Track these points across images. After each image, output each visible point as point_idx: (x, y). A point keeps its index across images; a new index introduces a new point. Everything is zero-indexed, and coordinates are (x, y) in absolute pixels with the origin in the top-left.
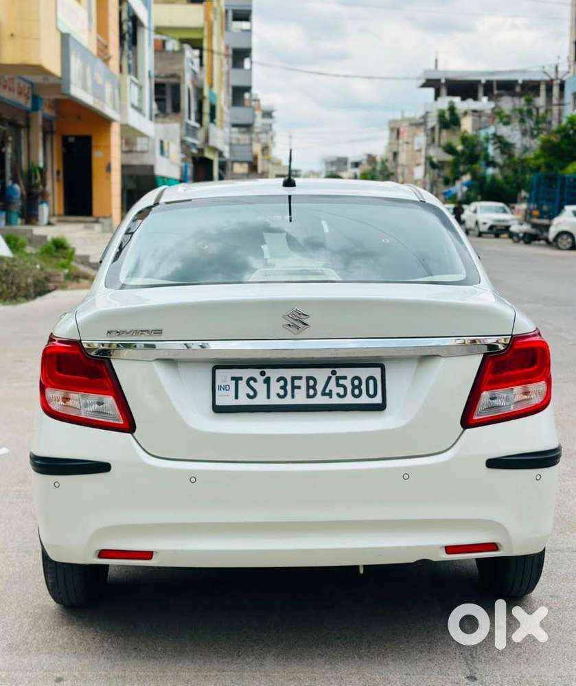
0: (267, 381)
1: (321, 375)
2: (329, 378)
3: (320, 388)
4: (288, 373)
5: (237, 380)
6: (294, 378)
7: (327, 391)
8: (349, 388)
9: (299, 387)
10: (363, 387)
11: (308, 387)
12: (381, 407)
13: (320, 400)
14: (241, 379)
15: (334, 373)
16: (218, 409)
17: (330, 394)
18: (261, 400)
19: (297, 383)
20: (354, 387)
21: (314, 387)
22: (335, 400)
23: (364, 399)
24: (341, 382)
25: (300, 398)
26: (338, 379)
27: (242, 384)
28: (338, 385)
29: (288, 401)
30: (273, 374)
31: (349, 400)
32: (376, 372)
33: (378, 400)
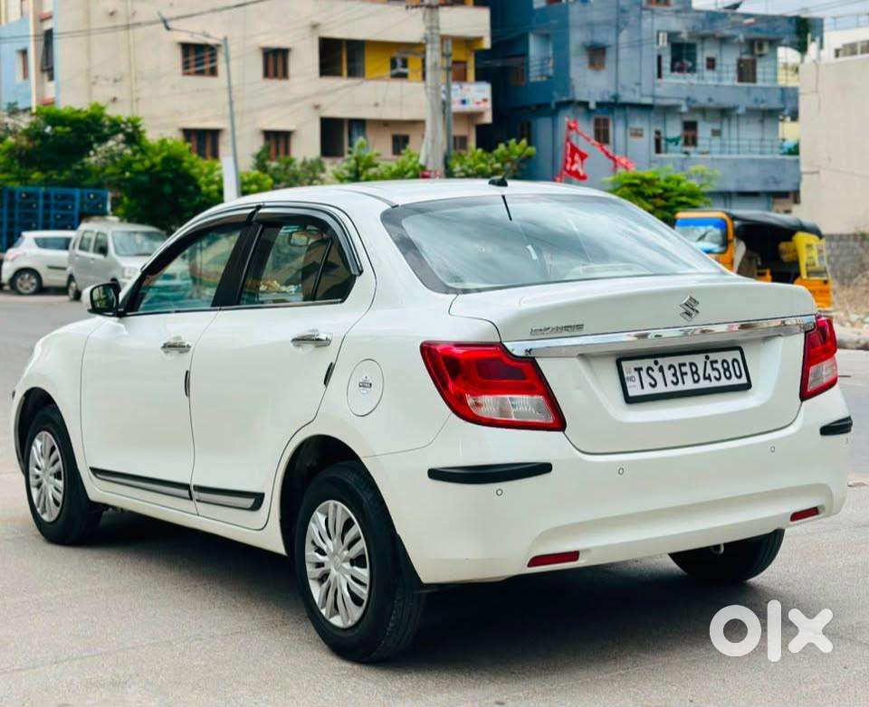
0: (661, 369)
1: (699, 360)
2: (706, 363)
3: (701, 372)
4: (676, 361)
5: (639, 370)
6: (681, 365)
7: (707, 375)
8: (722, 371)
9: (686, 374)
10: (731, 369)
11: (693, 373)
12: (748, 386)
13: (704, 384)
14: (641, 369)
15: (707, 358)
16: (629, 400)
17: (709, 378)
18: (661, 389)
19: (684, 369)
20: (725, 370)
21: (696, 372)
22: (715, 384)
23: (734, 381)
24: (715, 365)
25: (689, 384)
26: (712, 363)
27: (644, 373)
28: (714, 369)
29: (680, 387)
30: (664, 362)
31: (724, 382)
32: (737, 354)
33: (744, 380)
